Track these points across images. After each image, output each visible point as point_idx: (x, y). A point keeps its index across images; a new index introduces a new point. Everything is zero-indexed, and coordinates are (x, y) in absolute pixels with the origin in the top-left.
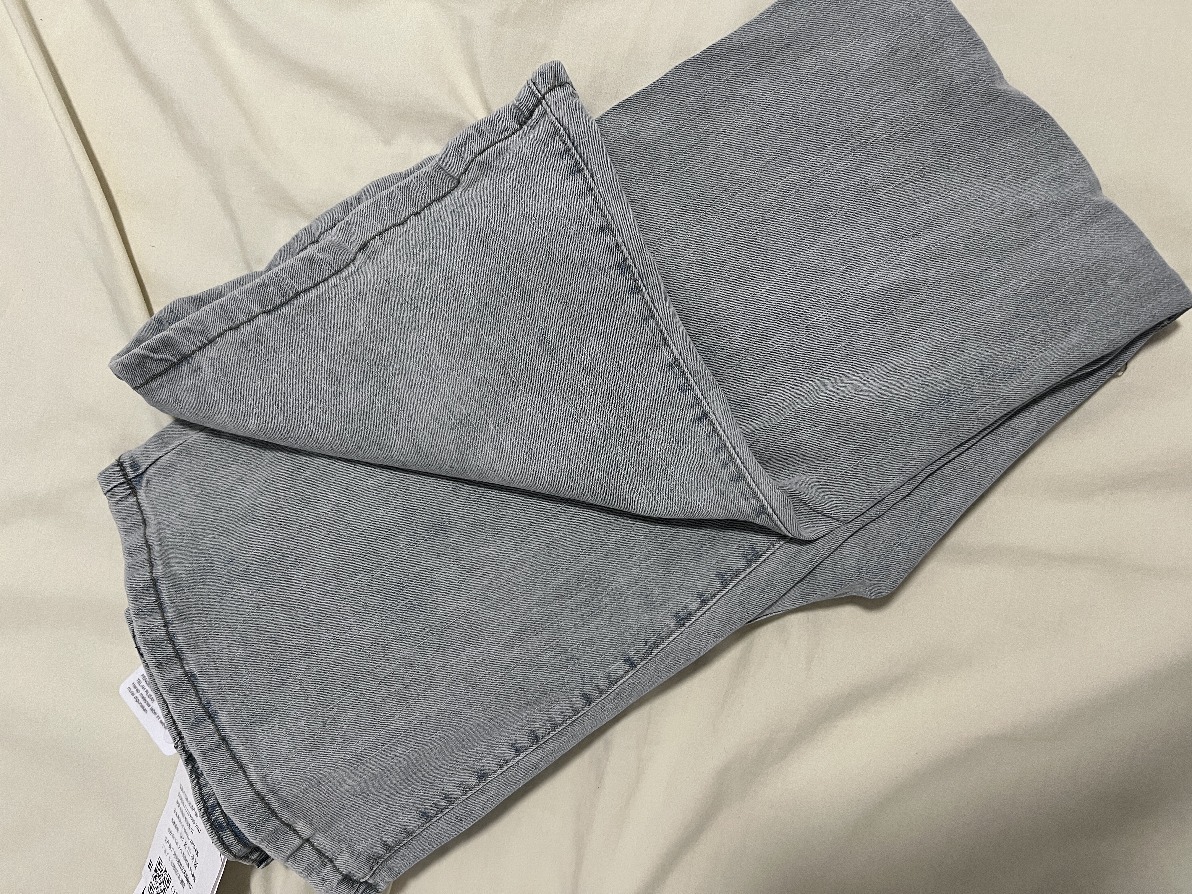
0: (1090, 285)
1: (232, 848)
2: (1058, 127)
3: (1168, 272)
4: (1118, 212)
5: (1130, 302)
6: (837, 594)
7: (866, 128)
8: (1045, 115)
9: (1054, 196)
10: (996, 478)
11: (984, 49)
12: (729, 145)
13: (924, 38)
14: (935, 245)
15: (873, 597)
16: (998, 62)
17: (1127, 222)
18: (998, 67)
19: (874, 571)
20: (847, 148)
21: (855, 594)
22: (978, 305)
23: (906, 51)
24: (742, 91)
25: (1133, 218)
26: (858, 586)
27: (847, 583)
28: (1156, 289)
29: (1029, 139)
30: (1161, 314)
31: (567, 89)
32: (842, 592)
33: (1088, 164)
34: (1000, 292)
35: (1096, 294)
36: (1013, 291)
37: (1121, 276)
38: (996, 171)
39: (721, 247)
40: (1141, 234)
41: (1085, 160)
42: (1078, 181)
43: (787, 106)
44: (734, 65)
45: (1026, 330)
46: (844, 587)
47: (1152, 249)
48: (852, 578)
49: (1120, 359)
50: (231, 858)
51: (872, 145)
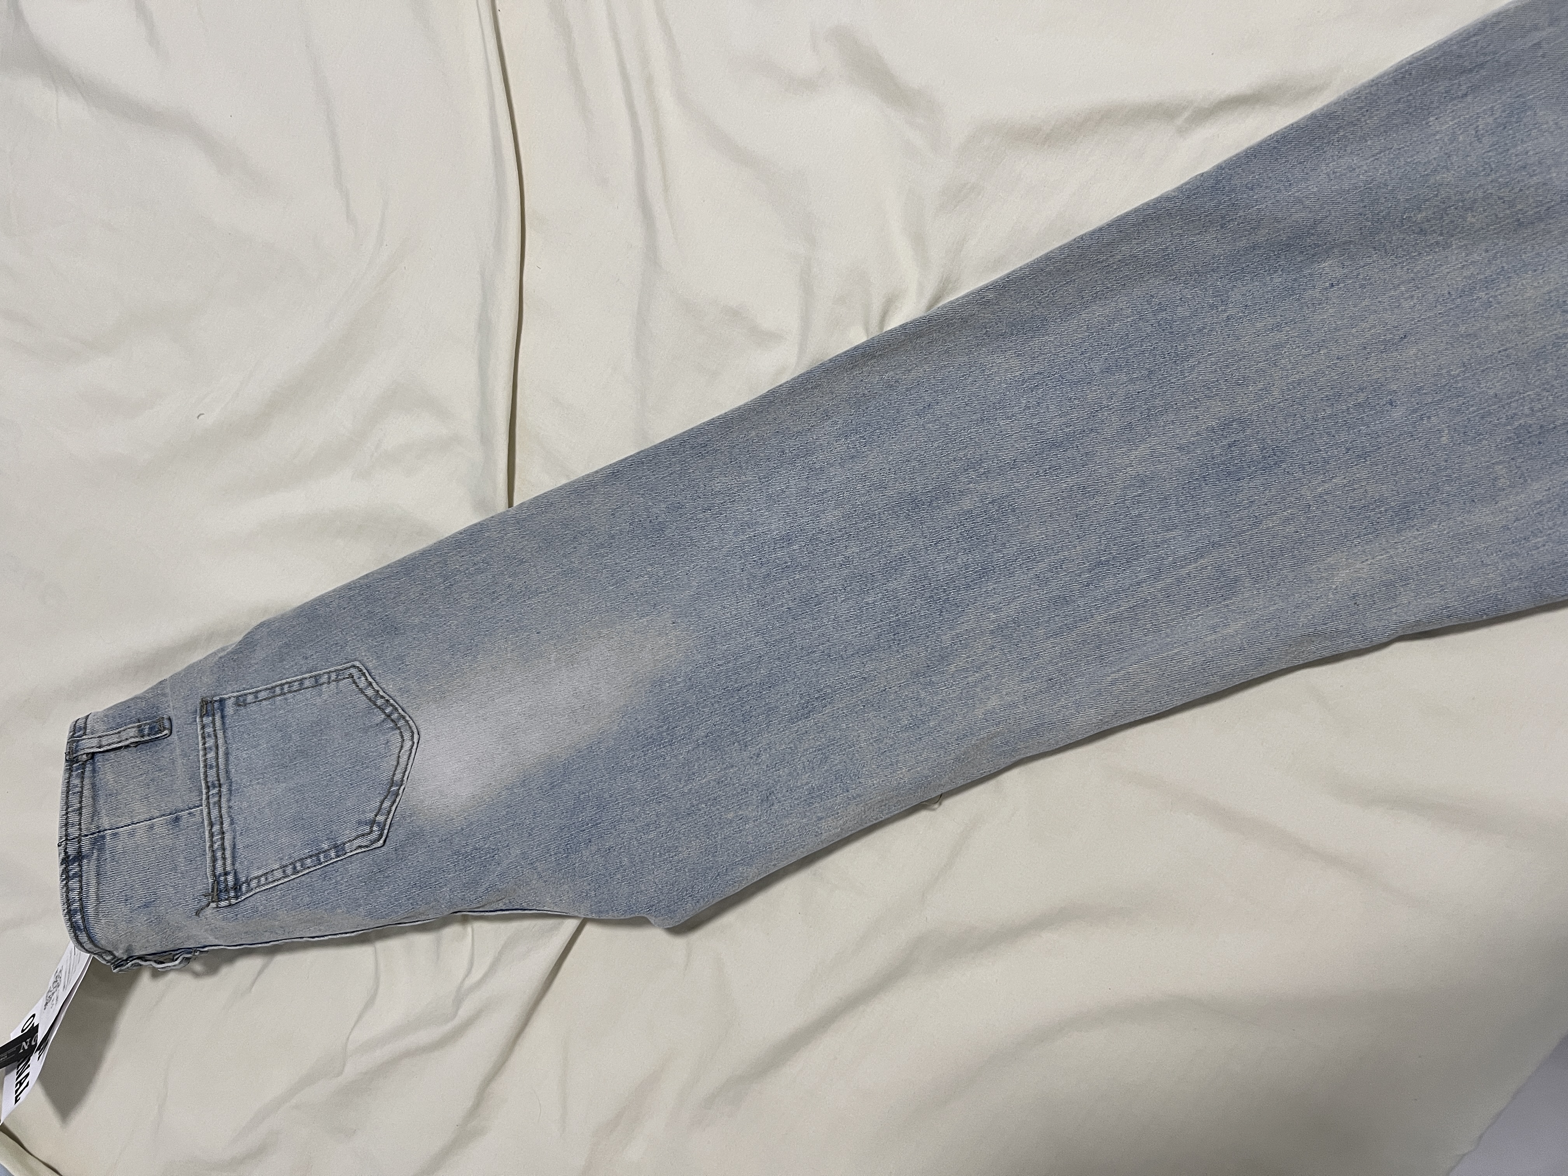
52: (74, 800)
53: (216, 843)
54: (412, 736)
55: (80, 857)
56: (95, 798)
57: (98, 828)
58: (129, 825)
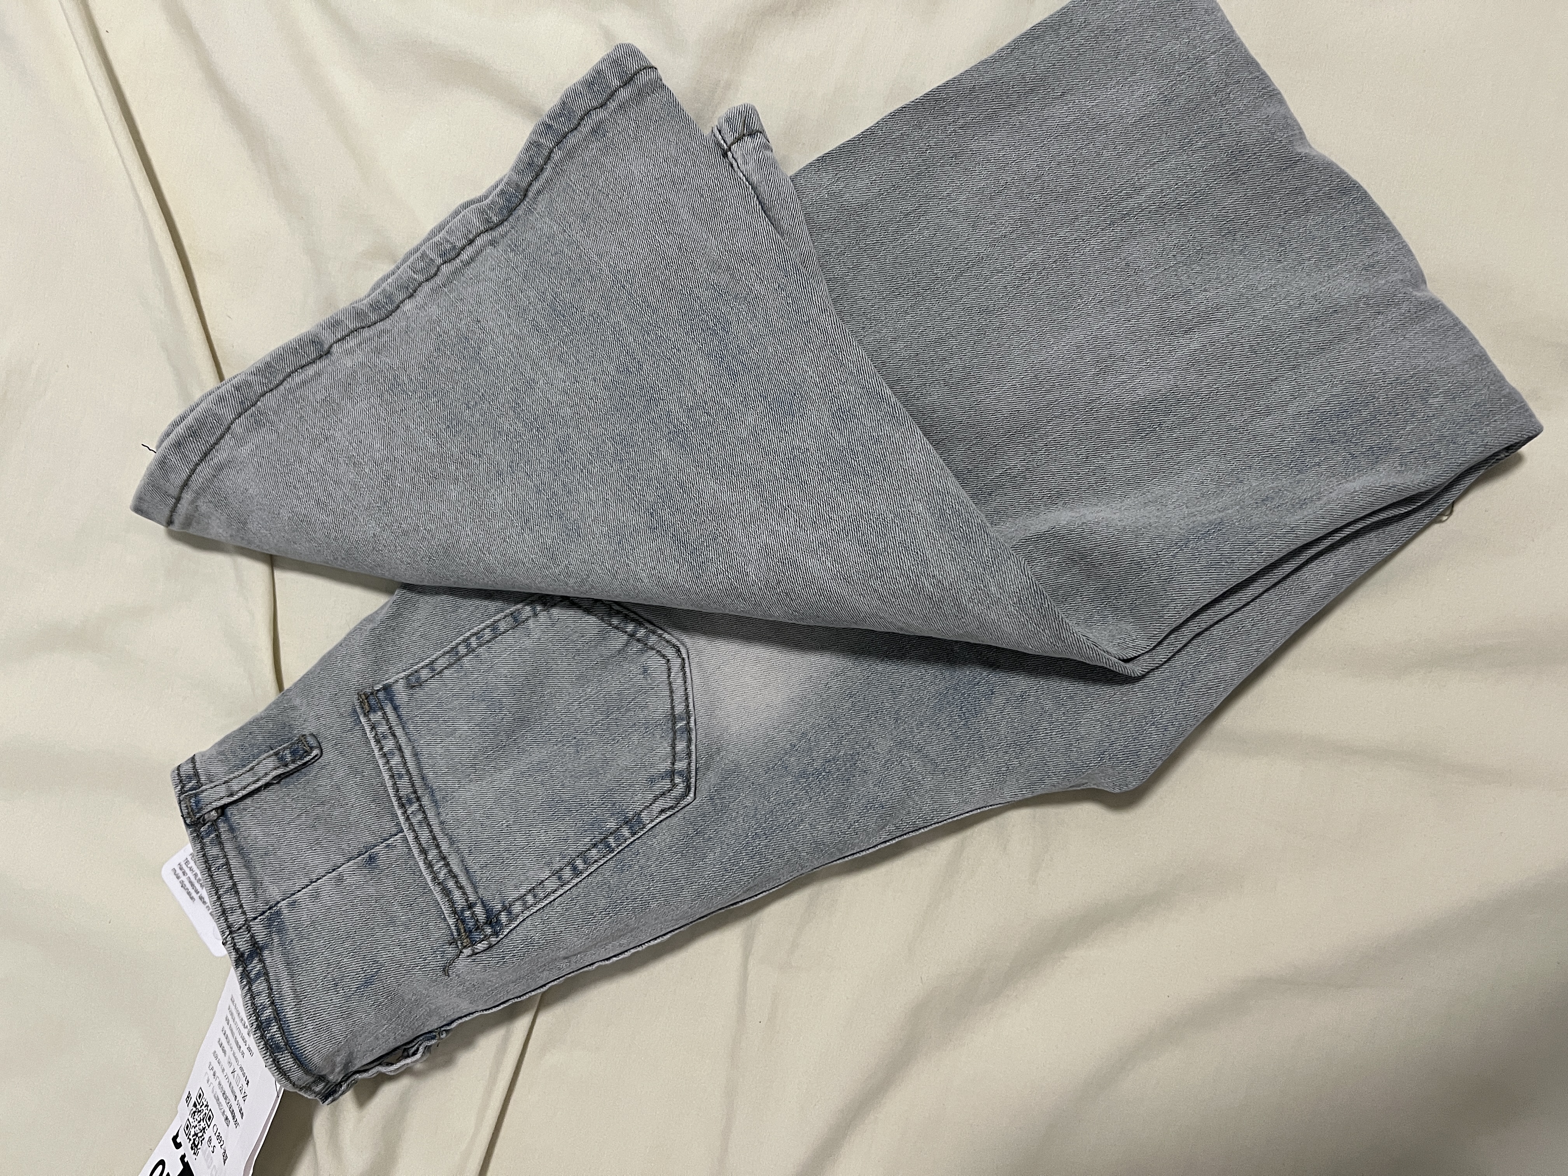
0: (1407, 403)
1: (290, 1074)
2: (1373, 203)
3: (1508, 390)
4: (1447, 312)
5: (1456, 426)
6: (1071, 785)
7: (1129, 196)
8: (1356, 186)
9: (1365, 288)
10: (1279, 644)
11: (1282, 102)
12: (954, 212)
13: (1205, 85)
14: (1212, 344)
15: (1117, 791)
16: (1299, 120)
17: (1456, 325)
18: (1298, 125)
19: (1118, 756)
20: (1104, 220)
21: (1095, 787)
22: (1266, 424)
23: (1182, 101)
24: (974, 146)
25: (1465, 321)
26: (1097, 776)
27: (1083, 771)
28: (1490, 411)
29: (1335, 216)
30: (1496, 443)
31: (759, 140)
32: (1076, 783)
33: (1410, 251)
34: (1292, 409)
35: (1413, 416)
36: (1309, 408)
37: (1446, 393)
38: (1293, 255)
39: (940, 341)
40: (1474, 342)
41: (1406, 245)
42: (1396, 271)
43: (1029, 166)
44: (964, 113)
45: (1322, 459)
46: (1080, 775)
47: (1489, 361)
48: (1091, 765)
49: (1443, 499)
50: (290, 1088)
51: (1136, 219)
52: (222, 877)
53: (439, 872)
54: (678, 651)
55: (257, 949)
56: (248, 865)
57: (267, 904)
58: (307, 886)
